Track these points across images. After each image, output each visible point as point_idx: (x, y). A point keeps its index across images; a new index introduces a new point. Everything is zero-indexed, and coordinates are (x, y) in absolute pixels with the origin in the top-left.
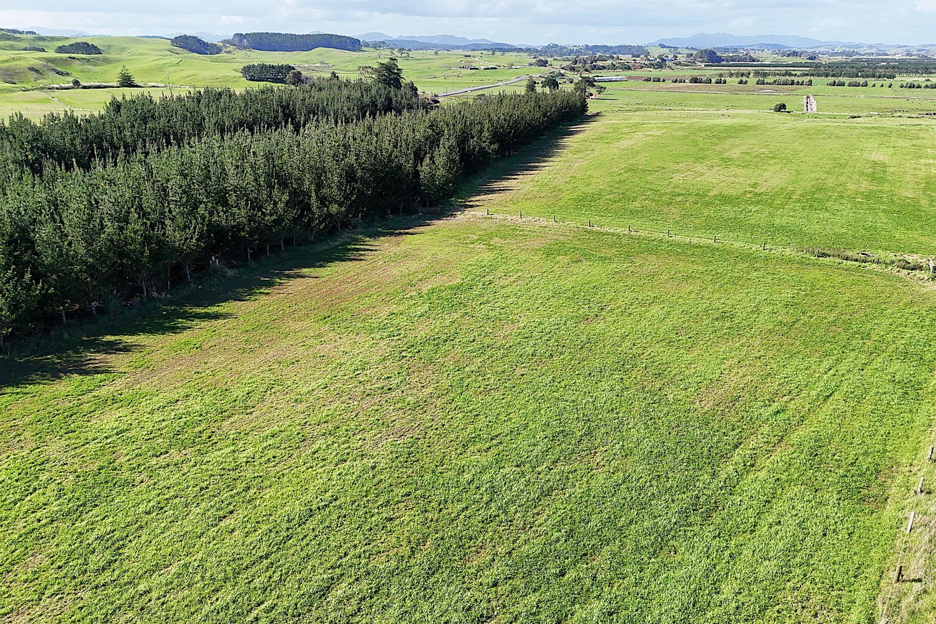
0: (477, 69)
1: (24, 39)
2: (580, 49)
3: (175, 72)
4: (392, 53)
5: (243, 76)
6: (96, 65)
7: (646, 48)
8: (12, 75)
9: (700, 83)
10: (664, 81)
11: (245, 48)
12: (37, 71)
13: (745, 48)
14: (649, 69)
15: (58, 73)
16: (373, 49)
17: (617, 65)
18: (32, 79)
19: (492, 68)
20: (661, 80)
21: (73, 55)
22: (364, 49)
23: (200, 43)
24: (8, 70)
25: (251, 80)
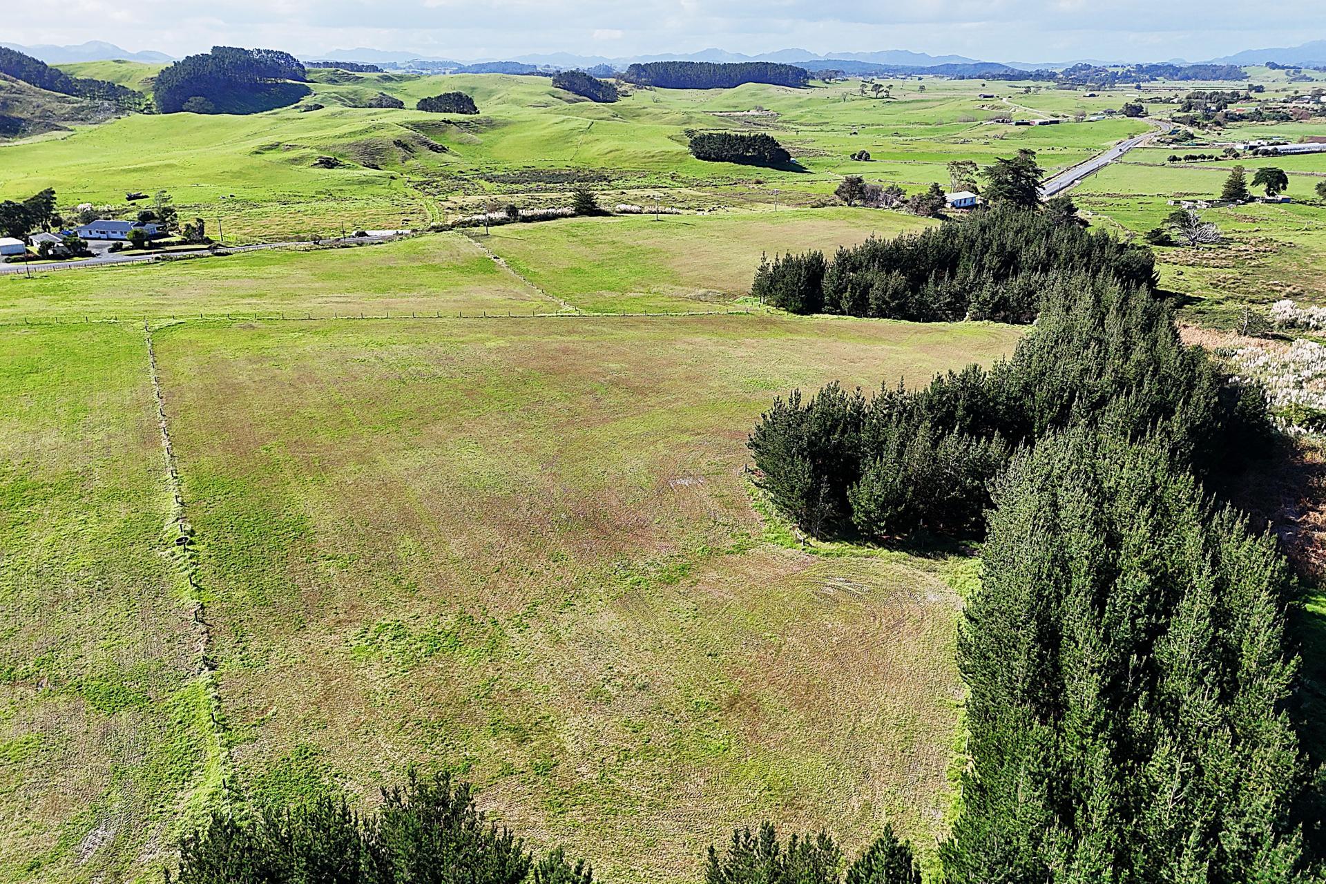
1: (367, 79)
3: (586, 143)
4: (863, 92)
5: (693, 153)
8: (372, 153)
11: (645, 86)
12: (405, 146)
15: (431, 148)
16: (821, 82)
18: (399, 160)
19: (1051, 122)
21: (448, 116)
22: (811, 83)
23: (591, 83)
24: (367, 146)
25: (704, 159)
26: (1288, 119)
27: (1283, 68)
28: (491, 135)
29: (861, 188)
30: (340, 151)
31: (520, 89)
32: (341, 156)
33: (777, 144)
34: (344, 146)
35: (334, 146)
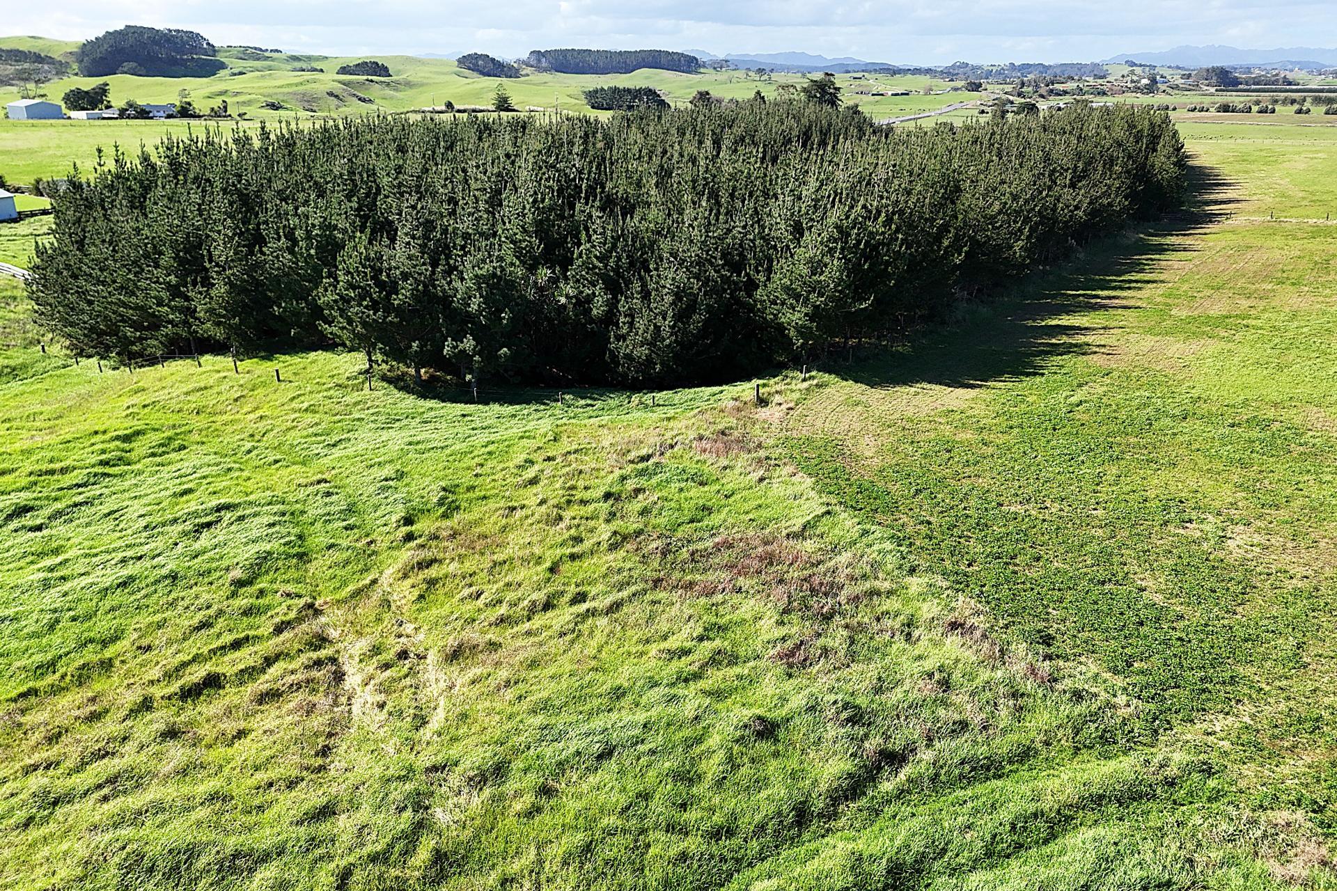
0: (882, 95)
2: (1003, 69)
4: (747, 75)
5: (587, 104)
6: (396, 90)
7: (1105, 68)
9: (1233, 111)
10: (1174, 109)
11: (545, 70)
12: (337, 97)
13: (1263, 67)
14: (1134, 94)
15: (360, 99)
16: (712, 71)
17: (1086, 89)
18: (333, 107)
19: (902, 94)
20: (1171, 108)
21: (370, 78)
22: (702, 70)
23: (494, 64)
24: (304, 95)
25: (598, 108)
26: (1104, 94)
27: (1141, 66)
28: (410, 92)
29: (709, 99)
30: (281, 98)
31: (426, 69)
32: (283, 101)
33: (659, 96)
34: (284, 94)
35: (276, 94)
